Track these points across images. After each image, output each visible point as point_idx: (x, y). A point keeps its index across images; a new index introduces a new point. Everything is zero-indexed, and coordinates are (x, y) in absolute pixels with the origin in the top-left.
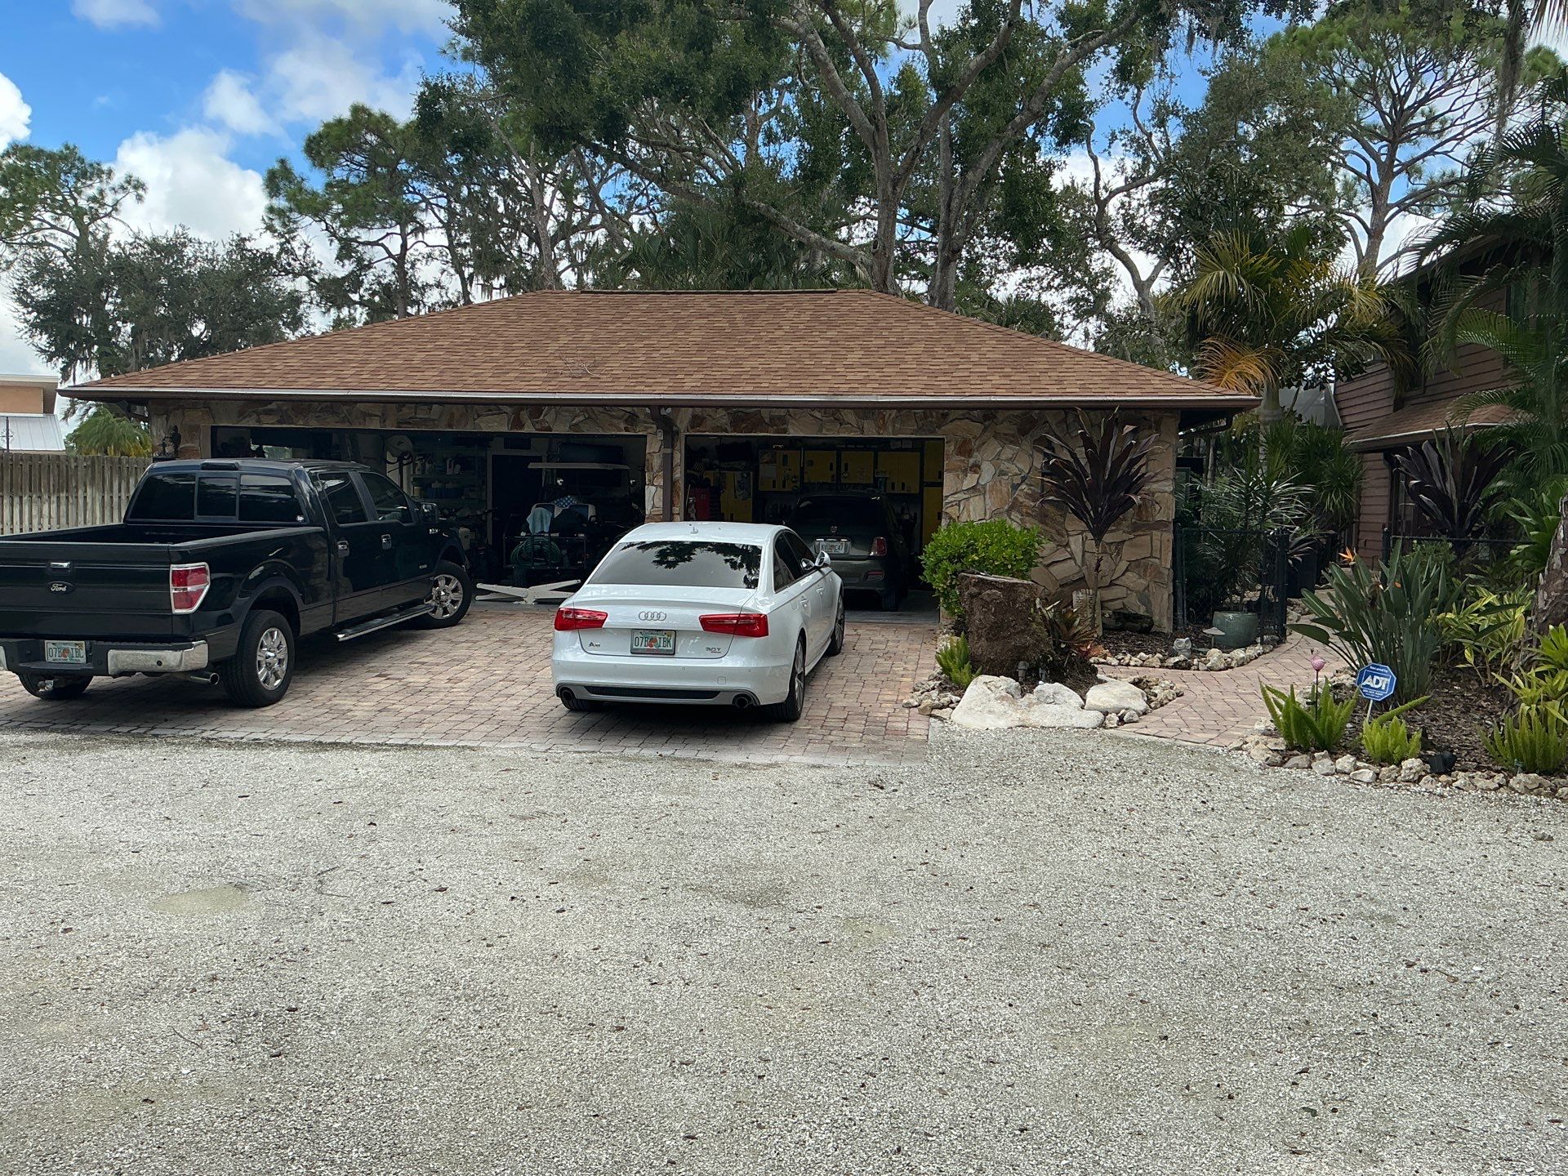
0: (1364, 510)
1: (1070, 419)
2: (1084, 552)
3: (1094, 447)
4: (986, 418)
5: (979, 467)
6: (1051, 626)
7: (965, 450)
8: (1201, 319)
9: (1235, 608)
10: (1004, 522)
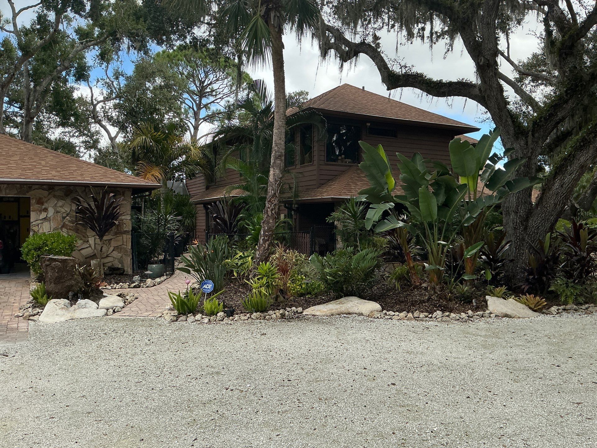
0: (198, 224)
1: (87, 190)
2: (95, 244)
3: (98, 202)
4: (50, 189)
5: (47, 209)
6: (83, 276)
7: (40, 202)
8: (137, 154)
9: (156, 263)
10: (59, 233)
